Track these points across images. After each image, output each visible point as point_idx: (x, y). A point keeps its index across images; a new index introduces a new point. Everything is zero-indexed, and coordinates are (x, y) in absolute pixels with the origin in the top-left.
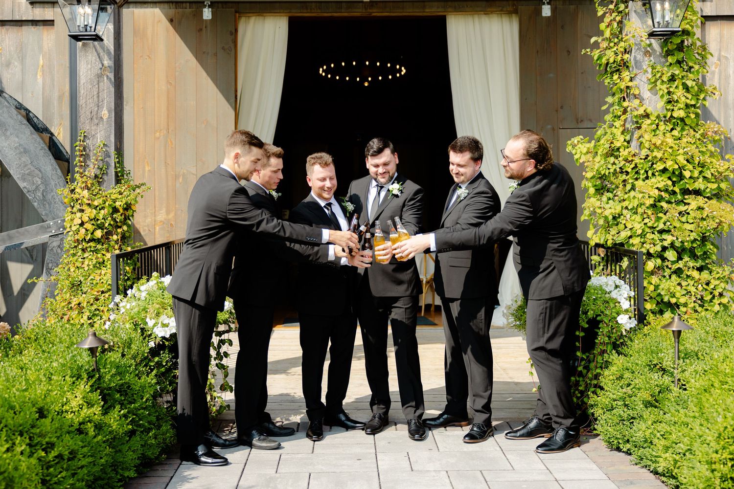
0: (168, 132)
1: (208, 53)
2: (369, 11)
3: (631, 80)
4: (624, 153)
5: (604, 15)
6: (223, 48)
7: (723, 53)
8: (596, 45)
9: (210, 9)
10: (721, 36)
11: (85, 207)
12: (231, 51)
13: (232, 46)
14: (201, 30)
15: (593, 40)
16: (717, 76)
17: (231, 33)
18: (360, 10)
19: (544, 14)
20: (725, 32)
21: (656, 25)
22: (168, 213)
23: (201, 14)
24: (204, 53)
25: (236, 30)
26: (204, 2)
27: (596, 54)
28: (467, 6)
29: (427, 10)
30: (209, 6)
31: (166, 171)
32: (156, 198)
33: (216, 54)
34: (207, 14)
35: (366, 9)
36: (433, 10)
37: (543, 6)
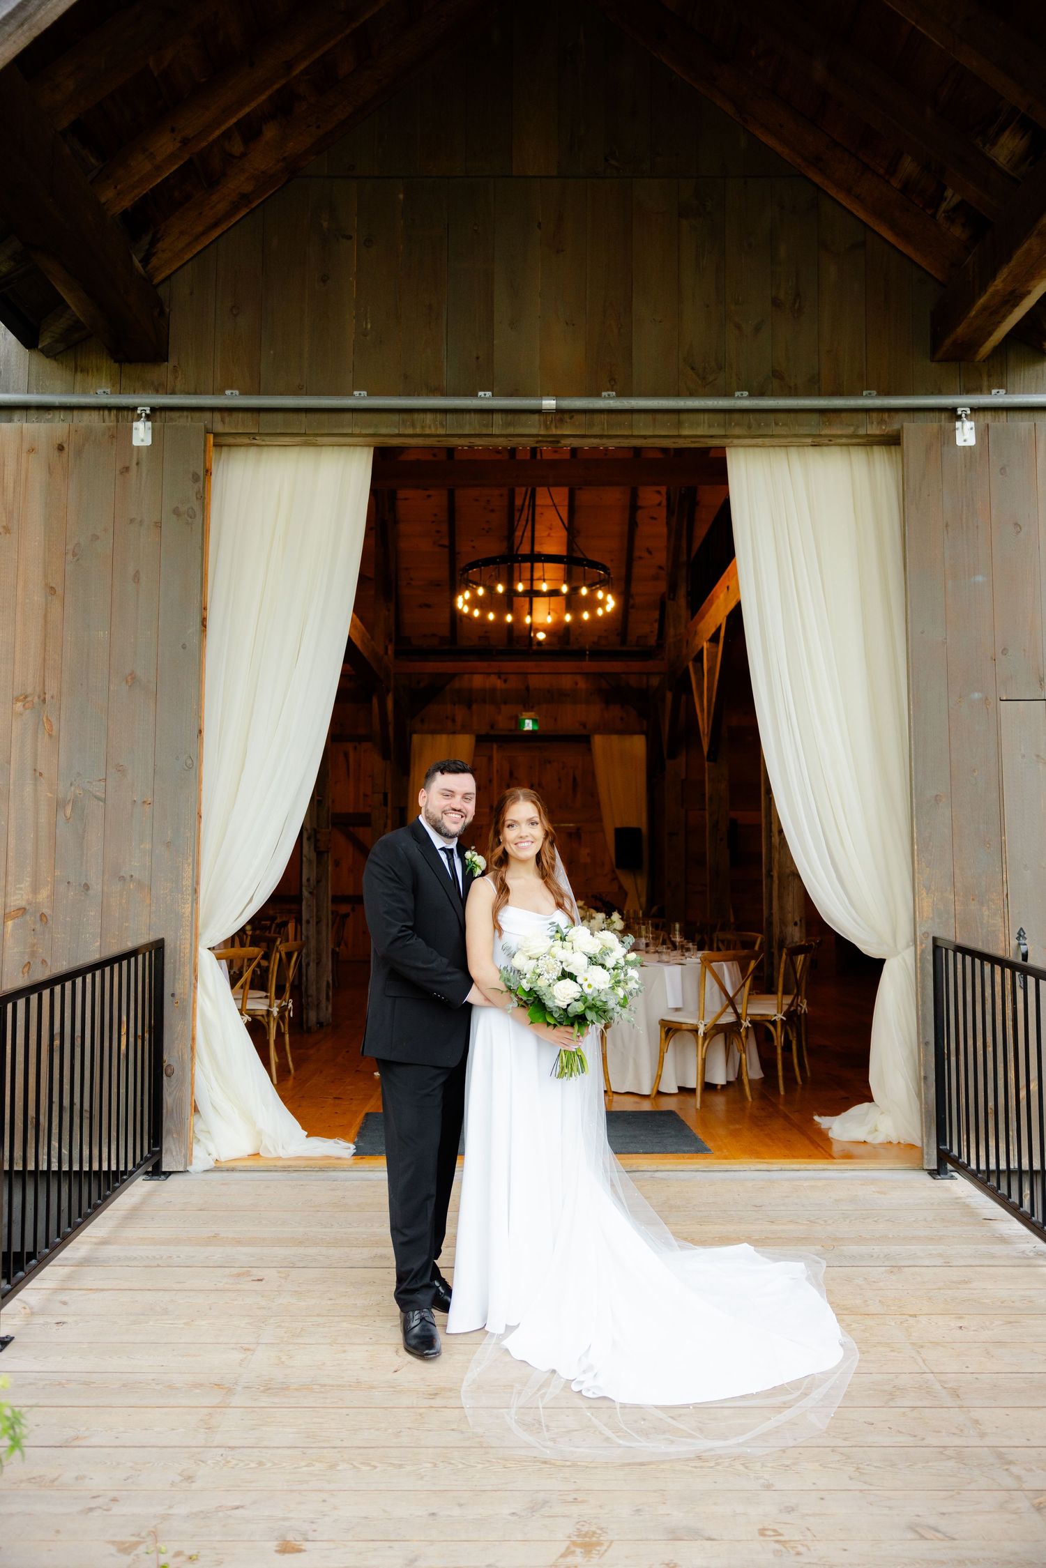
0: (44, 701)
1: (141, 523)
2: (554, 431)
6: (176, 512)
9: (149, 424)
12: (193, 517)
13: (196, 506)
14: (127, 469)
17: (196, 478)
18: (534, 431)
19: (960, 442)
22: (35, 890)
23: (129, 433)
24: (132, 521)
25: (208, 472)
26: (135, 409)
28: (777, 424)
29: (685, 432)
30: (148, 417)
31: (35, 790)
32: (10, 854)
33: (158, 525)
34: (142, 434)
35: (547, 427)
36: (699, 432)
37: (958, 424)
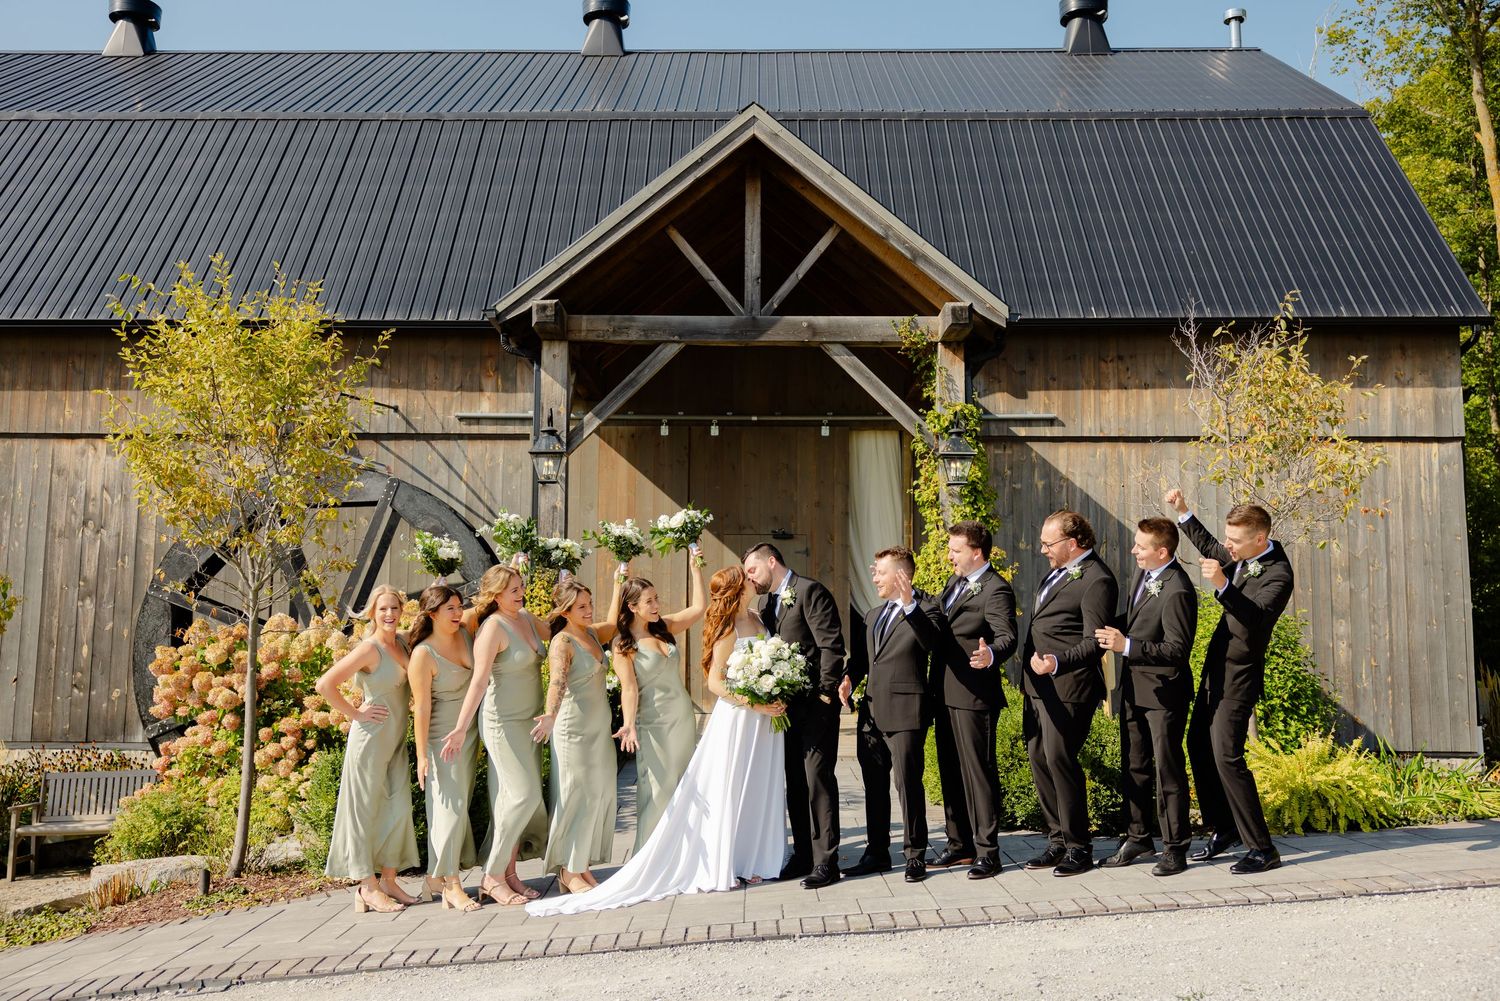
3: (939, 515)
4: (933, 567)
5: (921, 466)
7: (1070, 469)
8: (917, 487)
10: (1069, 454)
11: (542, 603)
15: (915, 483)
16: (1065, 490)
20: (1072, 451)
21: (951, 479)
27: (917, 493)
